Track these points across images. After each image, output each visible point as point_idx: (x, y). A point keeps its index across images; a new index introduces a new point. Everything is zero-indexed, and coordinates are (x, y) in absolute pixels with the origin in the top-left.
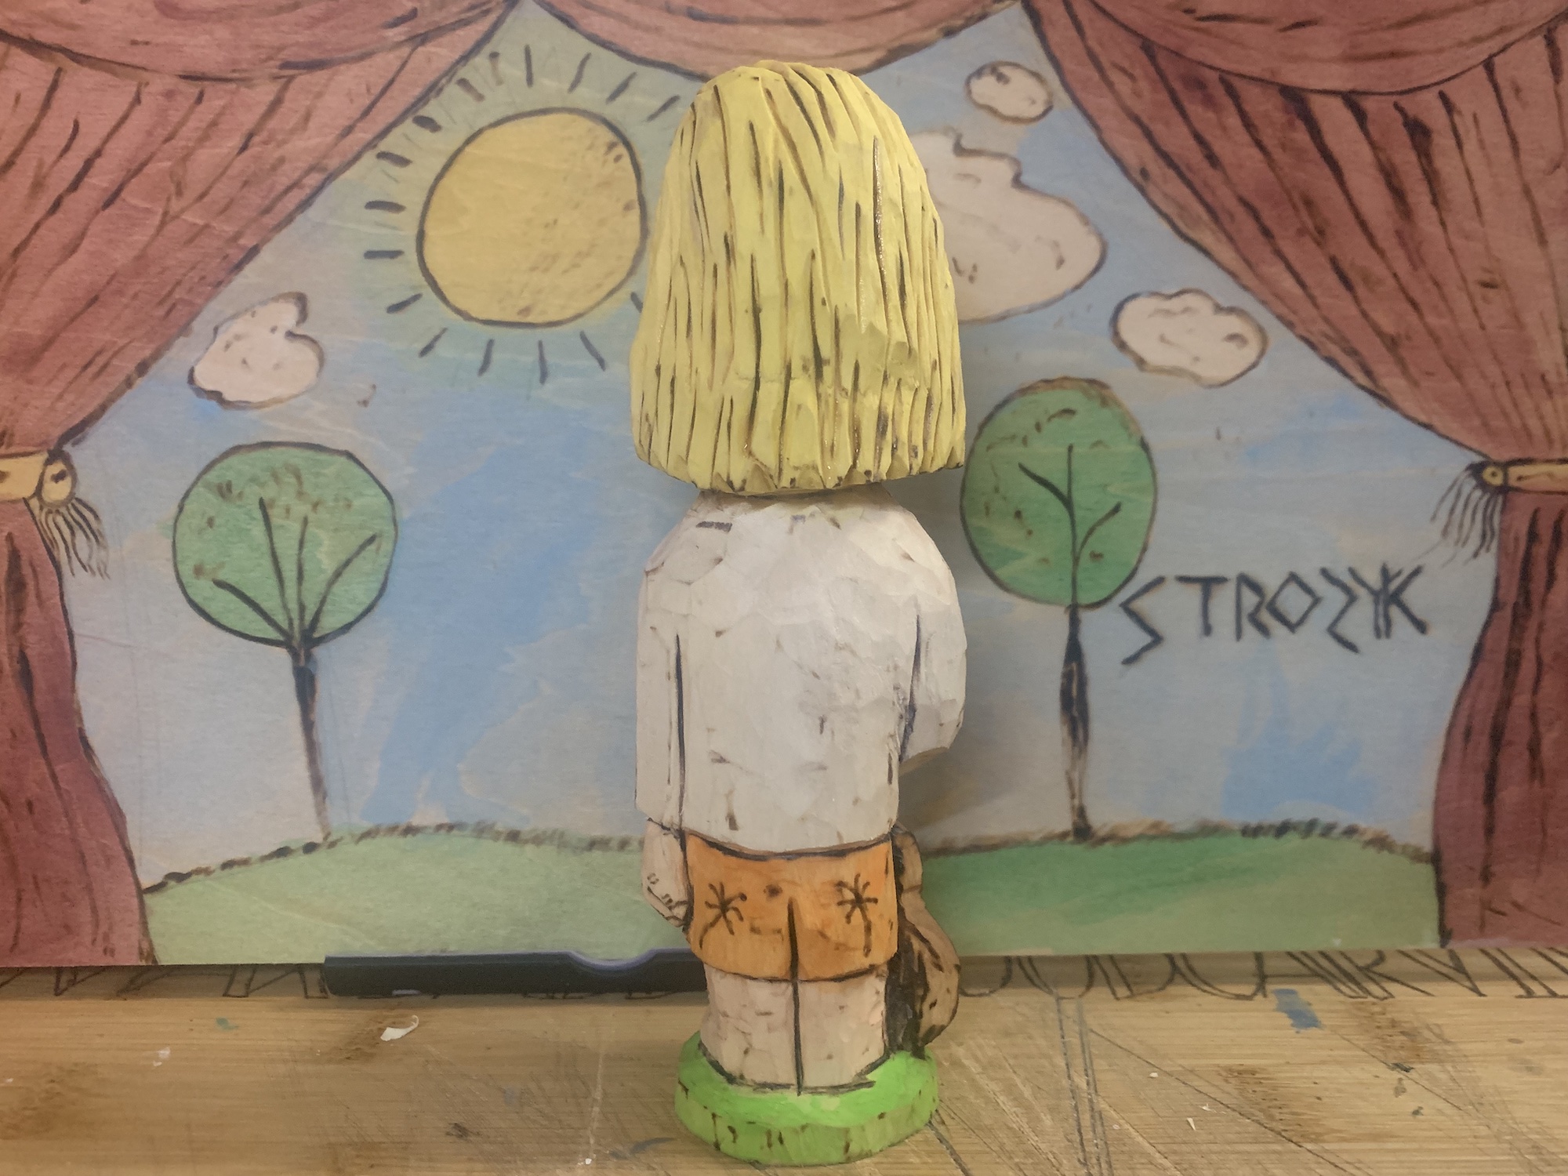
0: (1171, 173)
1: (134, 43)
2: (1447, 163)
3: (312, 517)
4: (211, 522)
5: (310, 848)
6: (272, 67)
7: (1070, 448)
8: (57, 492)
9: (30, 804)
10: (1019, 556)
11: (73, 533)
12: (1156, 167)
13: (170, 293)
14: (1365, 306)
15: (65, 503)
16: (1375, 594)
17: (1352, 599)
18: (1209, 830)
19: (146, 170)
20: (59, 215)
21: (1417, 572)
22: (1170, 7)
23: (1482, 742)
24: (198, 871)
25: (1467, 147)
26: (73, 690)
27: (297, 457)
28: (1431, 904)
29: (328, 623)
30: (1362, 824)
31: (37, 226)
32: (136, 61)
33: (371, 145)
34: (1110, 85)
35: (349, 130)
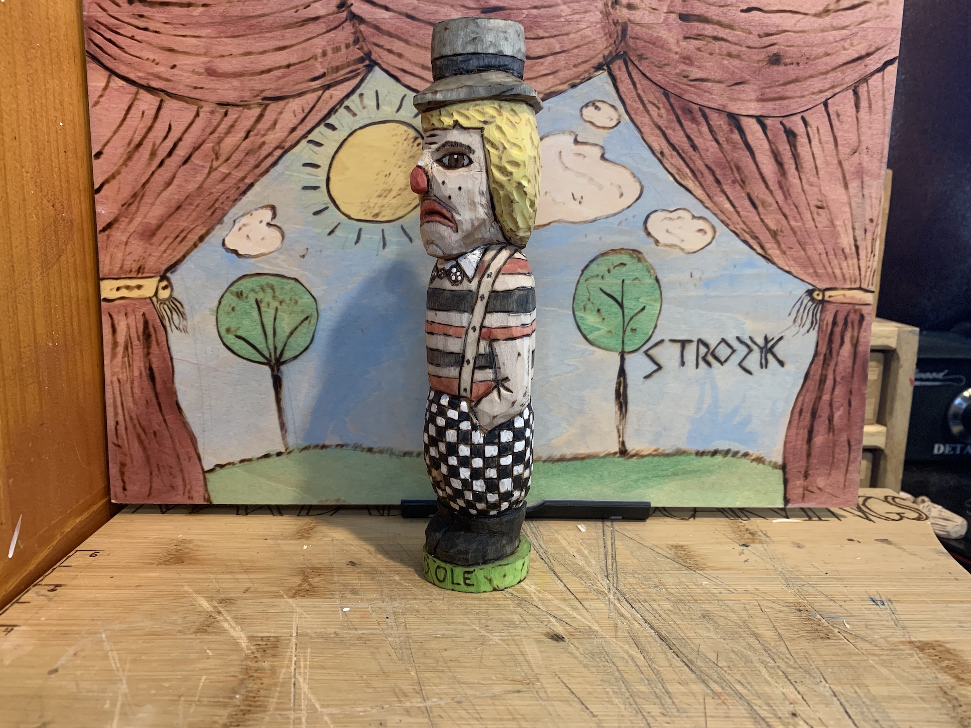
0: (675, 153)
1: (196, 88)
2: (803, 150)
3: (279, 307)
4: (233, 309)
5: (279, 454)
6: (259, 100)
7: (623, 281)
8: (164, 294)
9: (155, 433)
10: (598, 329)
11: (172, 313)
12: (667, 150)
13: (213, 204)
14: (762, 217)
15: (167, 299)
16: (761, 349)
17: (750, 350)
18: (680, 453)
19: (202, 147)
20: (163, 168)
21: (781, 338)
22: (677, 74)
23: (807, 416)
24: (229, 464)
25: (813, 143)
26: (173, 382)
27: (273, 280)
28: (782, 487)
29: (288, 355)
30: (751, 452)
31: (153, 173)
32: (198, 96)
33: (304, 136)
34: (648, 111)
35: (294, 130)
